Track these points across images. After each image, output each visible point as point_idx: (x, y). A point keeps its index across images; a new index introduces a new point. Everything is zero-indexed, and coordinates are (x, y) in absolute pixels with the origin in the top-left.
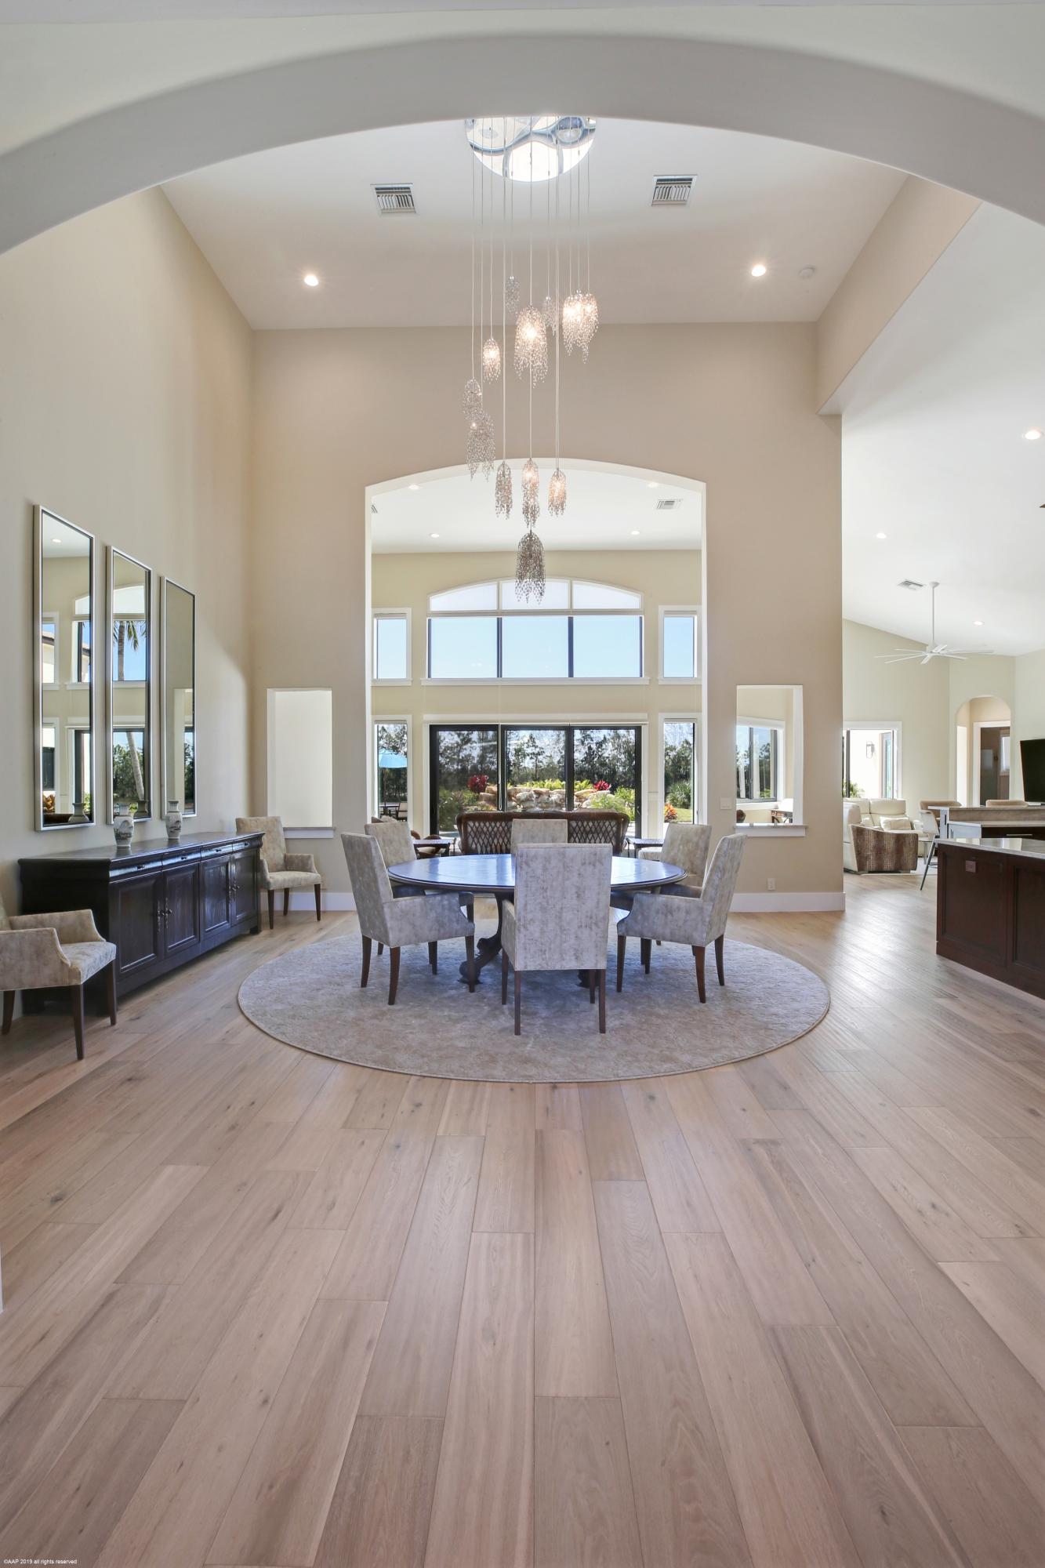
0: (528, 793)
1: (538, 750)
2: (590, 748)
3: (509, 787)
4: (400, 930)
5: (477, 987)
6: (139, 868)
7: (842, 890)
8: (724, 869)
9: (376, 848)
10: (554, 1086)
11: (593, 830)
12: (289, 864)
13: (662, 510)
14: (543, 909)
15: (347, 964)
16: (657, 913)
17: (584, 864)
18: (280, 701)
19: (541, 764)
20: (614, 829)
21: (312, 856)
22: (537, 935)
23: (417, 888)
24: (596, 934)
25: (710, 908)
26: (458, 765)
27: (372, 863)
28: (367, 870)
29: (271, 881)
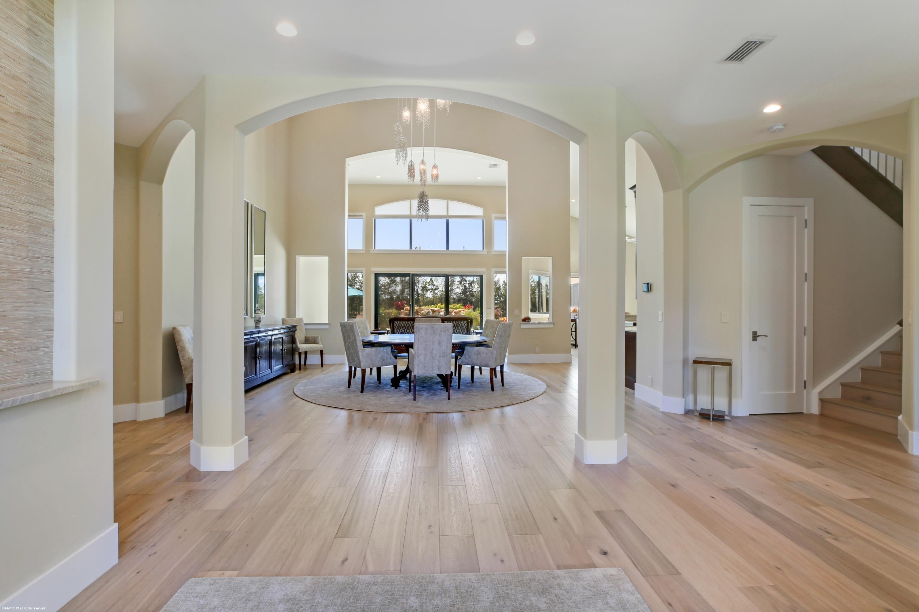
0: (427, 311)
1: (435, 287)
2: (465, 286)
3: (416, 308)
4: (366, 362)
5: (398, 388)
6: (251, 336)
7: (570, 353)
8: (501, 336)
9: (356, 327)
10: (428, 413)
11: (456, 325)
12: (307, 341)
13: (491, 168)
14: (425, 350)
15: (340, 382)
16: (474, 354)
17: (441, 331)
18: (302, 261)
19: (437, 295)
20: (466, 325)
21: (319, 336)
22: (422, 360)
23: (372, 344)
24: (447, 359)
25: (496, 352)
26: (388, 296)
27: (354, 333)
28: (351, 336)
29: (300, 347)
